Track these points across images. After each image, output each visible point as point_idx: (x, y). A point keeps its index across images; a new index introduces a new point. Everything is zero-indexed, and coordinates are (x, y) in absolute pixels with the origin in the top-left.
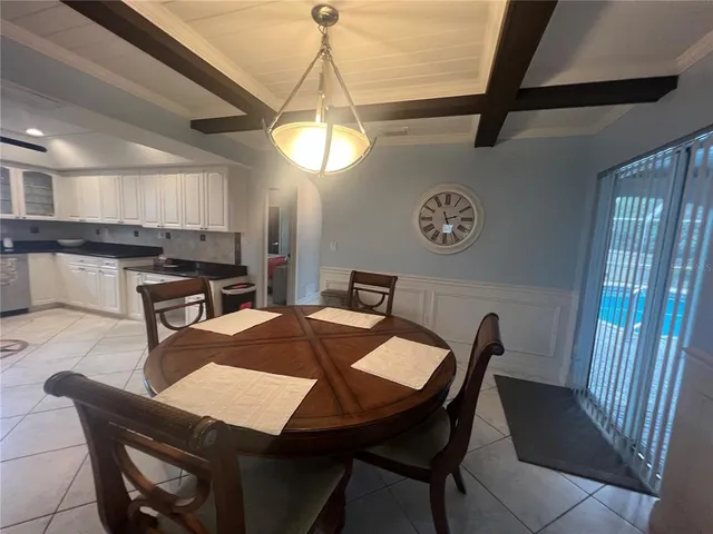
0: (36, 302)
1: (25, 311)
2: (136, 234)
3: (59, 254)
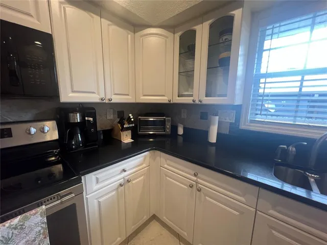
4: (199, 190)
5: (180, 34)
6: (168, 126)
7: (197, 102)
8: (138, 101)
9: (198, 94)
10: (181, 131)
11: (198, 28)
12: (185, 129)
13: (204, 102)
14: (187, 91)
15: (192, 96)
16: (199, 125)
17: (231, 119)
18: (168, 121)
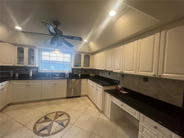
0: (82, 94)
1: (79, 97)
2: (109, 74)
3: (88, 79)
5: (17, 47)
6: (11, 74)
7: (25, 66)
10: (17, 75)
11: (24, 48)
12: (19, 75)
13: (28, 66)
15: (23, 64)
17: (36, 70)
18: (12, 72)
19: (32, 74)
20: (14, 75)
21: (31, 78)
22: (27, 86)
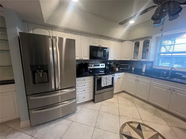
4: (138, 81)
5: (135, 42)
6: (129, 67)
7: (139, 60)
8: (121, 60)
9: (139, 58)
10: (133, 69)
11: (140, 42)
13: (141, 60)
14: (136, 57)
15: (137, 58)
16: (139, 67)
17: (150, 65)
18: (129, 66)
19: (145, 70)
20: (131, 68)
21: (144, 74)
22: (136, 80)
